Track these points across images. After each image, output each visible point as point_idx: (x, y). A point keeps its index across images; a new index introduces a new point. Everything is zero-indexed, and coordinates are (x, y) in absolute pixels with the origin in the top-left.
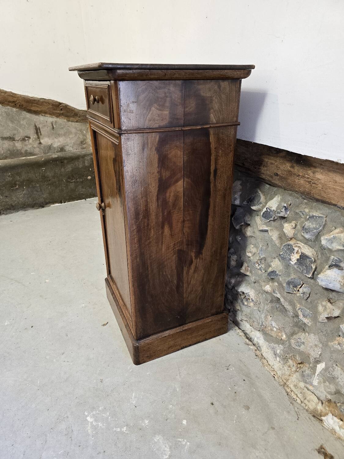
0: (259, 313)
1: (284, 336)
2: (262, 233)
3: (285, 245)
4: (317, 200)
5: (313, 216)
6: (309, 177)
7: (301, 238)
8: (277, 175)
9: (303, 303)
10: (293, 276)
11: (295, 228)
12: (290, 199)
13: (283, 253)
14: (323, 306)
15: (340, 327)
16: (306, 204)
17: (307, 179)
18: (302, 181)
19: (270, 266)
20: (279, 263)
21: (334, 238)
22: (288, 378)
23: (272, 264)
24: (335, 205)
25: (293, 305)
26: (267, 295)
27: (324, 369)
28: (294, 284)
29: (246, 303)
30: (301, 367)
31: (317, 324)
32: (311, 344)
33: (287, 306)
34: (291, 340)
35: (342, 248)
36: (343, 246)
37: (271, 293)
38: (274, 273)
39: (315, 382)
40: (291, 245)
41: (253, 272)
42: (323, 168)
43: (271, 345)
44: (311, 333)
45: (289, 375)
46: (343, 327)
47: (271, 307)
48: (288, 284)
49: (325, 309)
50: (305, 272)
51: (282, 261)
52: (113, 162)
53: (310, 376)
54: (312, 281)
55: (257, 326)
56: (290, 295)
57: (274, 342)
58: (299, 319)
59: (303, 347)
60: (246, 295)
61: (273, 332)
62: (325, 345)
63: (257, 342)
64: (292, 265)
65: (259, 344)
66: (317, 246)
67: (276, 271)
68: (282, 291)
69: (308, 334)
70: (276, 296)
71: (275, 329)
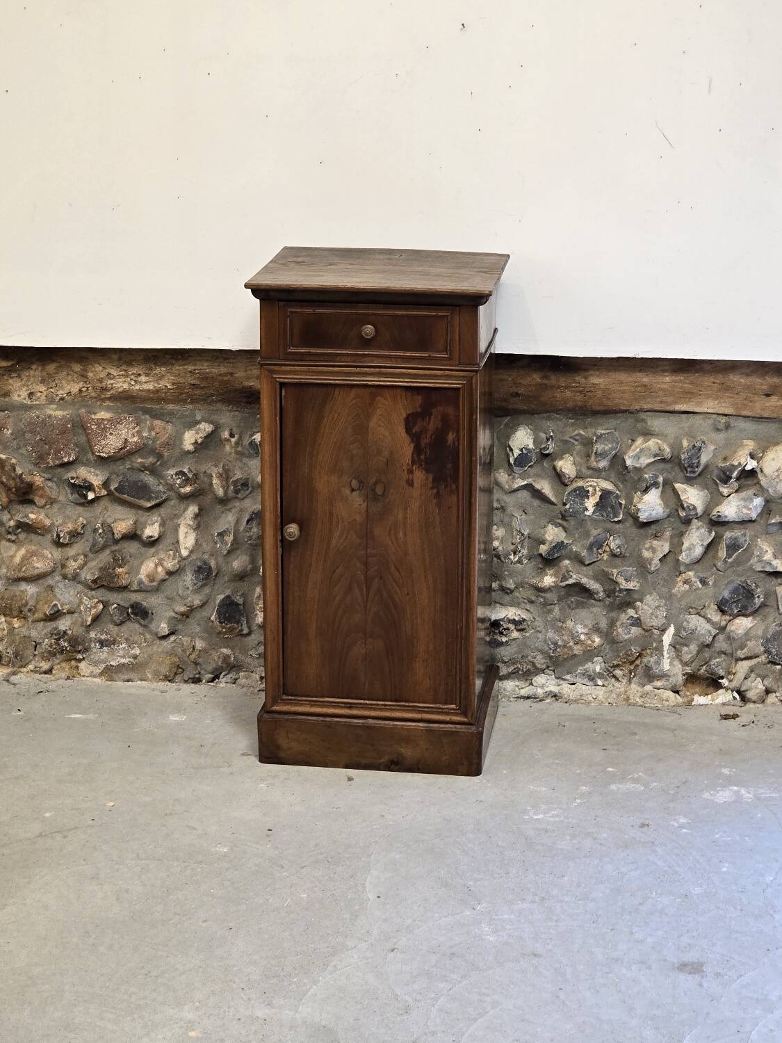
0: (539, 635)
1: (597, 640)
2: (514, 494)
3: (568, 493)
4: (595, 413)
5: (602, 435)
6: (578, 385)
7: (590, 472)
8: (517, 395)
9: (620, 564)
10: (595, 532)
11: (574, 463)
12: (551, 426)
13: (571, 504)
14: (647, 550)
15: (678, 559)
16: (572, 425)
17: (577, 389)
18: (568, 394)
19: (543, 542)
20: (556, 529)
21: (641, 451)
22: (626, 697)
23: (547, 536)
24: (626, 411)
25: (604, 578)
26: (548, 595)
27: (674, 635)
28: (598, 544)
29: (504, 639)
30: (637, 666)
31: (649, 577)
32: (651, 611)
33: (594, 585)
34: (615, 633)
35: (653, 460)
36: (655, 456)
37: (556, 586)
38: (560, 546)
39: (666, 665)
40: (581, 489)
41: (506, 573)
42: (598, 370)
43: (579, 671)
44: (646, 595)
45: (626, 692)
46: (683, 557)
47: (560, 610)
48: (590, 548)
49: (654, 550)
50: (612, 515)
51: (566, 521)
52: (407, 420)
53: (658, 663)
54: (620, 526)
55: (543, 661)
56: (593, 565)
57: (582, 663)
58: (617, 594)
59: (635, 631)
60: (502, 623)
61: (579, 646)
62: (670, 597)
63: (546, 692)
64: (589, 516)
65: (551, 691)
66: (613, 475)
67: (562, 542)
68: (578, 568)
69: (641, 601)
70: (570, 581)
71: (582, 637)
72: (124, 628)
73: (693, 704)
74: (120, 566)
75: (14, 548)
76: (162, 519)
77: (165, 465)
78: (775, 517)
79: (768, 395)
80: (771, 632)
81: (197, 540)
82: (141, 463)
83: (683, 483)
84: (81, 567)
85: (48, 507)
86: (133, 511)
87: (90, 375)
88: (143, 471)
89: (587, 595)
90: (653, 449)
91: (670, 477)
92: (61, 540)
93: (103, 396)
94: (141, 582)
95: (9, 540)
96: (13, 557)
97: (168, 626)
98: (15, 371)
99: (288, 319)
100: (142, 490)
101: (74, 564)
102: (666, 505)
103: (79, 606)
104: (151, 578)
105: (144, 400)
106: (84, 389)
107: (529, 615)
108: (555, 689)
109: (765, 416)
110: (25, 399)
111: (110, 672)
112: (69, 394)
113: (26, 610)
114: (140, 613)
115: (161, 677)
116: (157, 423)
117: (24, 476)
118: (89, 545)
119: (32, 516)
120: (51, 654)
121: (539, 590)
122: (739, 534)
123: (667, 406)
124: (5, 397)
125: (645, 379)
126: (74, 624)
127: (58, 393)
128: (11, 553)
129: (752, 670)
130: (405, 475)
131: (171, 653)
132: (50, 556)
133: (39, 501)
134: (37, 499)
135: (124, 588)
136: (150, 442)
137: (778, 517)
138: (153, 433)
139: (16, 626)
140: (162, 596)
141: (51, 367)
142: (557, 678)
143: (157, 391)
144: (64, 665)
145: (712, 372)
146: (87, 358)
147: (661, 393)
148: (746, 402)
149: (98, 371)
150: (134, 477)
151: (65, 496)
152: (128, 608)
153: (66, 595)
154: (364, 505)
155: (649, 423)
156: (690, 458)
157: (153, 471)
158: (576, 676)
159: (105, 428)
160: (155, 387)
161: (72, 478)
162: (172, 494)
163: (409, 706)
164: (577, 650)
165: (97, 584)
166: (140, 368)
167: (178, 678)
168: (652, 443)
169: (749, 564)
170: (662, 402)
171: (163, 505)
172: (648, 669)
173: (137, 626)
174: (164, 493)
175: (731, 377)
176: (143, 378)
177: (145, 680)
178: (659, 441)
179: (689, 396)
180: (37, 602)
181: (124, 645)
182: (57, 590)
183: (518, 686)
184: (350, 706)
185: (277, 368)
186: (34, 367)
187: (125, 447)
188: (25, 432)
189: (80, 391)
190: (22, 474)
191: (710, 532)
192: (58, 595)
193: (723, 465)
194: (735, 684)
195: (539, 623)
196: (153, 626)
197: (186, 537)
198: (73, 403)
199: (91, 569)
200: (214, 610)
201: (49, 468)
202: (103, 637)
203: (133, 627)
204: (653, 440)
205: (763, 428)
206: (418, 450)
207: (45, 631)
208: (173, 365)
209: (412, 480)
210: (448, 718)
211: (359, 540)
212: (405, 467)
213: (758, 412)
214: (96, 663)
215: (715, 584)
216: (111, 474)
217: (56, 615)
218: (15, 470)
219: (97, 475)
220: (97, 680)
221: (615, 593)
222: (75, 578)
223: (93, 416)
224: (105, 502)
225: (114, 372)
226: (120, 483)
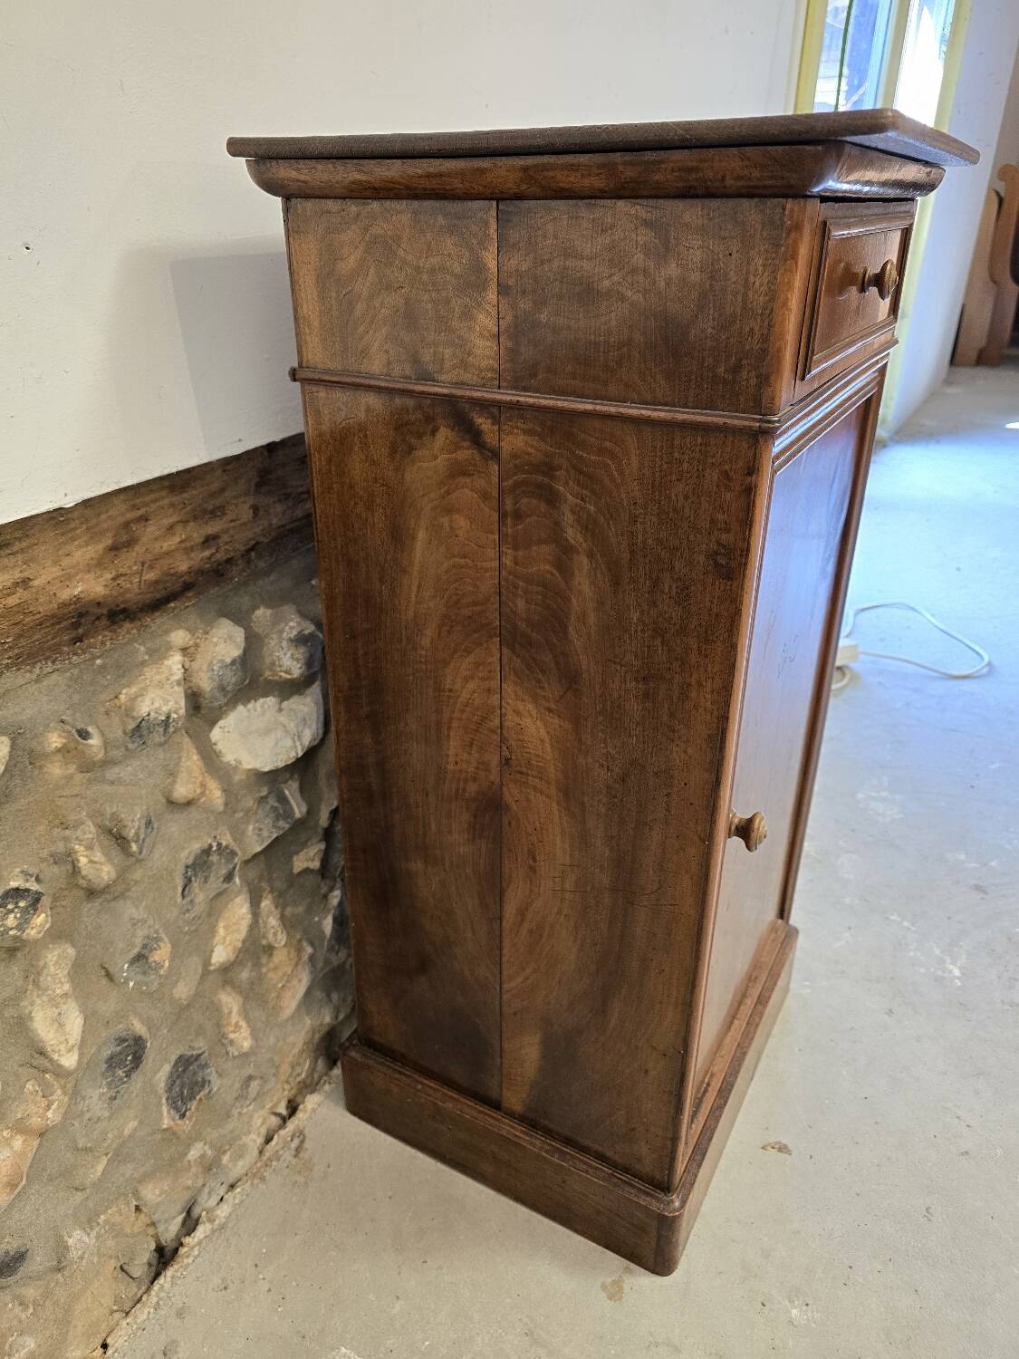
81: (85, 1011)
97: (83, 1229)
104: (16, 1180)
131: (101, 1266)
140: (35, 1187)
196: (39, 1264)
197: (59, 1026)
200: (159, 1105)
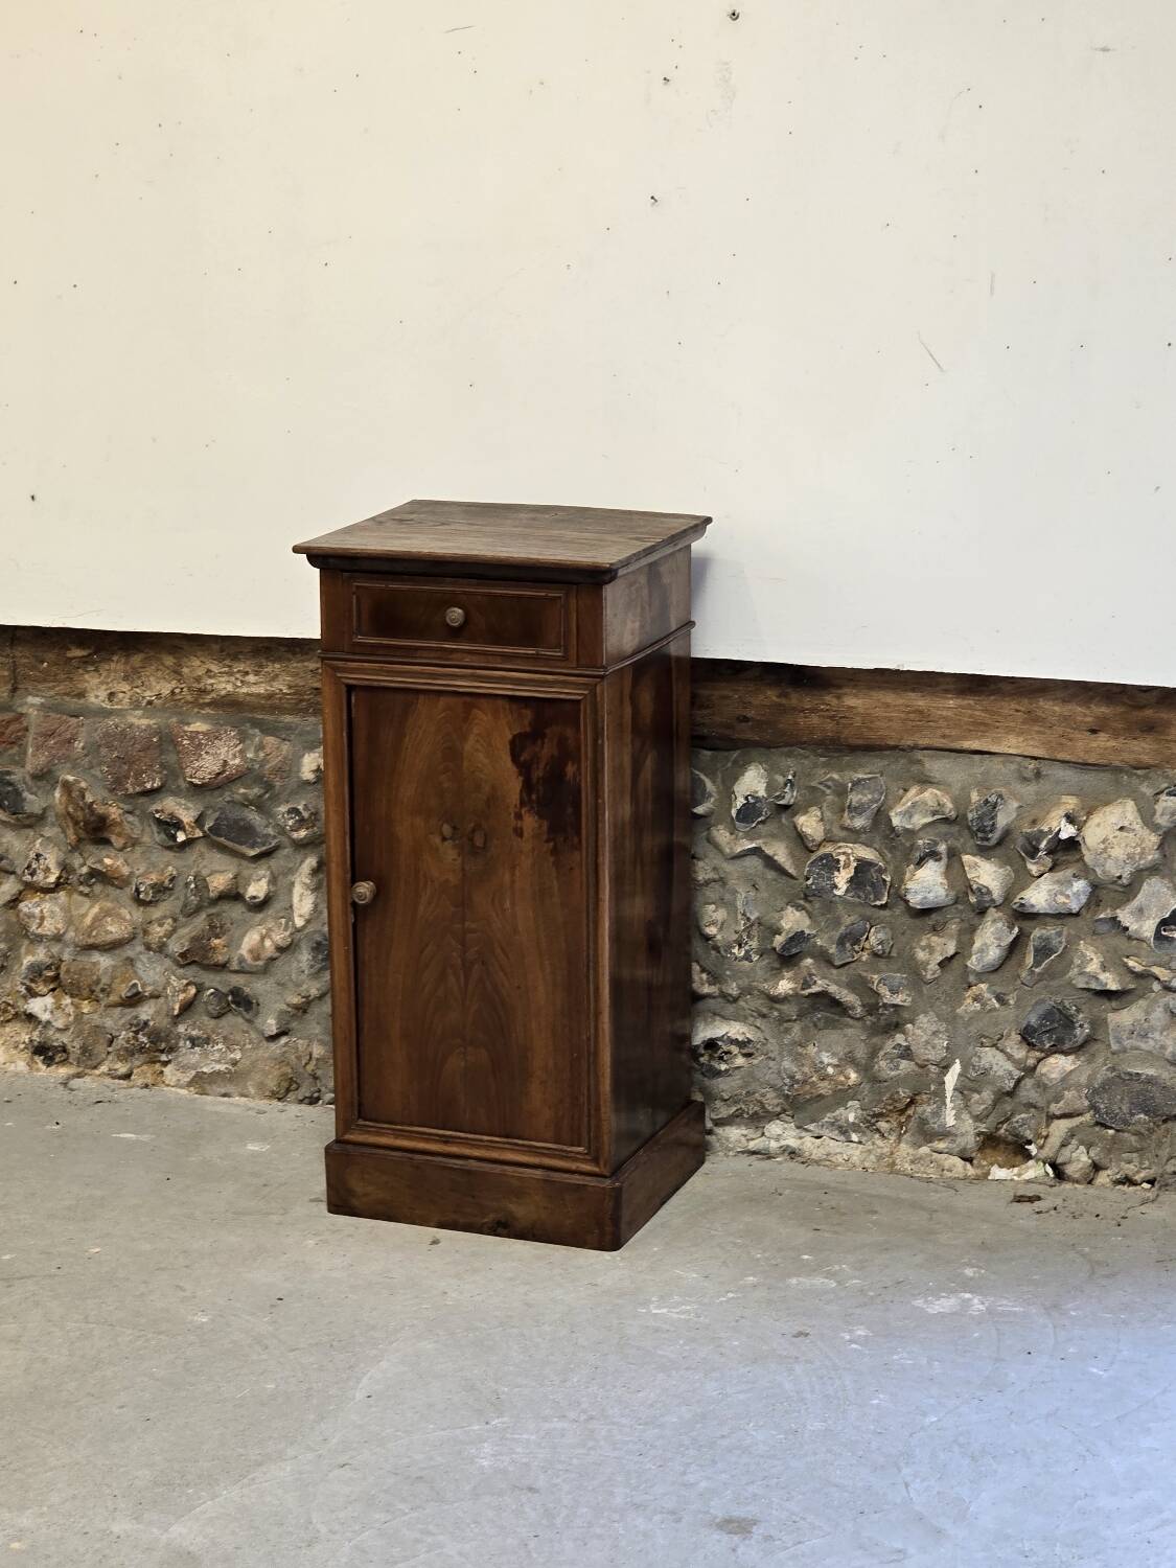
0: (771, 1063)
1: (853, 1076)
2: (738, 862)
3: (812, 863)
4: (854, 749)
5: (859, 780)
6: (828, 707)
7: (843, 834)
8: (746, 719)
9: (884, 967)
10: (848, 920)
11: (822, 820)
12: (791, 765)
13: (814, 879)
14: (923, 949)
15: (967, 966)
16: (825, 765)
17: (827, 713)
18: (815, 720)
19: (778, 932)
20: (798, 914)
21: (914, 805)
22: (889, 1161)
23: (783, 923)
24: (895, 748)
25: (860, 986)
26: (784, 1007)
27: (960, 1075)
28: (852, 938)
29: (723, 1067)
30: (910, 1116)
31: (925, 989)
32: (925, 1038)
33: (848, 997)
34: (876, 1067)
35: (930, 819)
36: (934, 813)
37: (796, 995)
38: (798, 937)
39: (950, 1119)
40: (828, 856)
41: (728, 973)
42: (855, 687)
43: (826, 1119)
44: (918, 1015)
45: (892, 1153)
46: (973, 963)
47: (802, 1029)
48: (841, 942)
49: (930, 949)
50: (872, 897)
51: (810, 902)
52: (512, 743)
53: (937, 1114)
54: (886, 913)
55: (776, 1101)
56: (846, 968)
57: (831, 1108)
58: (881, 1011)
59: (904, 1064)
60: (720, 1043)
61: (826, 1083)
62: (951, 1020)
63: (781, 1147)
64: (840, 897)
65: (788, 1146)
66: (877, 839)
67: (803, 932)
68: (825, 970)
69: (912, 1022)
70: (815, 989)
71: (830, 1070)
72: (224, 1022)
73: (990, 1178)
74: (217, 937)
75: (87, 902)
76: (272, 873)
77: (276, 799)
78: (1106, 910)
79: (1094, 731)
80: (1100, 1078)
81: (316, 906)
82: (244, 794)
83: (974, 855)
84: (169, 935)
85: (129, 849)
86: (235, 861)
87: (185, 670)
88: (247, 806)
89: (839, 1009)
90: (930, 803)
91: (958, 844)
92: (141, 896)
93: (201, 701)
94: (242, 960)
95: (81, 893)
96: (84, 916)
97: (277, 1024)
98: (93, 663)
99: (354, 597)
100: (245, 832)
101: (158, 929)
102: (951, 886)
103: (165, 988)
104: (256, 953)
105: (253, 708)
106: (177, 691)
107: (759, 1034)
108: (793, 1143)
109: (1090, 761)
110: (103, 701)
111: (201, 1082)
112: (158, 696)
113: (98, 989)
114: (242, 1002)
115: (267, 1094)
116: (270, 740)
117: (95, 806)
118: (180, 904)
119: (108, 861)
120: (129, 1053)
121: (775, 1000)
122: (1053, 932)
123: (952, 742)
124: (79, 699)
125: (920, 701)
126: (158, 1012)
127: (146, 694)
128: (82, 911)
129: (1072, 1133)
130: (513, 822)
131: (282, 1061)
132: (128, 917)
133: (117, 842)
134: (113, 838)
135: (222, 967)
136: (257, 766)
137: (1109, 911)
138: (262, 755)
139: (85, 1011)
140: (272, 980)
141: (137, 659)
142: (798, 1127)
143: (270, 696)
144: (145, 1067)
145: (1015, 694)
146: (180, 648)
147: (942, 723)
148: (1064, 741)
149: (196, 666)
150: (235, 813)
151: (151, 836)
152: (227, 995)
153: (151, 973)
154: (459, 861)
155: (927, 766)
156: (980, 818)
157: (260, 805)
158: (822, 1126)
159: (200, 744)
160: (266, 690)
161: (157, 811)
162: (284, 839)
163: (523, 1145)
164: (825, 1088)
165: (187, 959)
166: (248, 662)
167: (291, 1096)
168: (930, 795)
169: (1067, 976)
170: (944, 736)
171: (274, 855)
172: (923, 1122)
173: (240, 1020)
174: (275, 837)
175: (1041, 703)
176: (251, 678)
177: (246, 1096)
178: (938, 792)
179: (982, 728)
180: (113, 978)
181: (220, 1046)
182: (139, 965)
183: (745, 1136)
184: (446, 1140)
185: (340, 664)
186: (115, 658)
187: (224, 771)
188: (100, 746)
189: (173, 692)
190: (92, 803)
191: (1011, 928)
192: (140, 972)
193: (1029, 831)
194: (1047, 1152)
195: (773, 1046)
196: (258, 1021)
197: (301, 900)
198: (163, 709)
199: (180, 938)
201: (129, 797)
202: (194, 1033)
203: (234, 1021)
204: (930, 790)
205: (1090, 779)
206: (528, 786)
207: (123, 1021)
208: (289, 660)
209: (521, 829)
210: (573, 1166)
211: (453, 909)
212: (512, 810)
213: (1081, 756)
214: (184, 1068)
215: (1017, 1005)
216: (207, 808)
217: (134, 1000)
218: (83, 797)
219: (187, 809)
220: (184, 1092)
221: (878, 1010)
222: (161, 948)
223: (186, 728)
224: (200, 847)
225: (215, 668)
226: (217, 819)
